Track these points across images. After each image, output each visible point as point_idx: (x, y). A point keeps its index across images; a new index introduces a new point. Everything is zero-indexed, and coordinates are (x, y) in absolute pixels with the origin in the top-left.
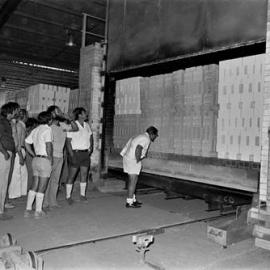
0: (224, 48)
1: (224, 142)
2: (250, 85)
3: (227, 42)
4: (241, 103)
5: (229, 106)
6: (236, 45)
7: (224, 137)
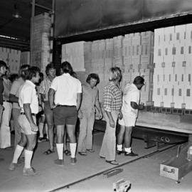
0: (160, 18)
1: (159, 93)
2: (182, 48)
3: (164, 13)
4: (174, 63)
5: (163, 65)
6: (172, 16)
7: (159, 90)
